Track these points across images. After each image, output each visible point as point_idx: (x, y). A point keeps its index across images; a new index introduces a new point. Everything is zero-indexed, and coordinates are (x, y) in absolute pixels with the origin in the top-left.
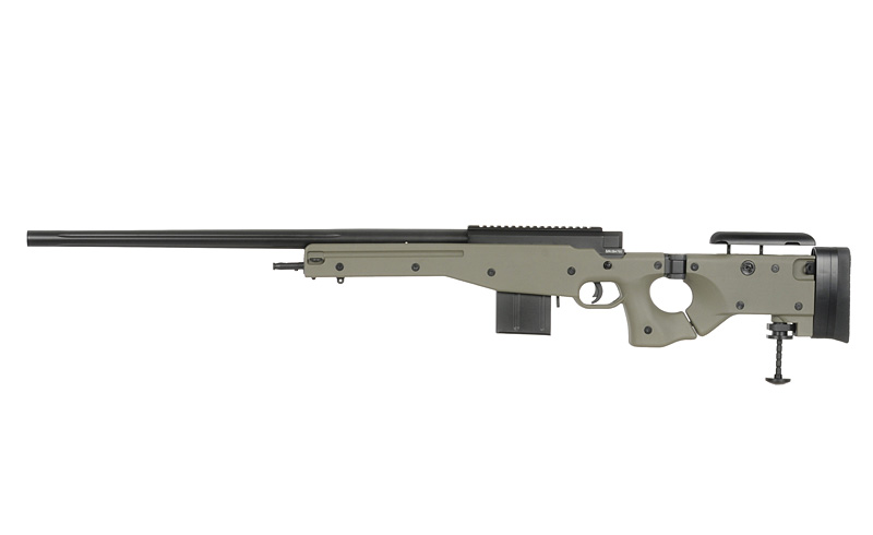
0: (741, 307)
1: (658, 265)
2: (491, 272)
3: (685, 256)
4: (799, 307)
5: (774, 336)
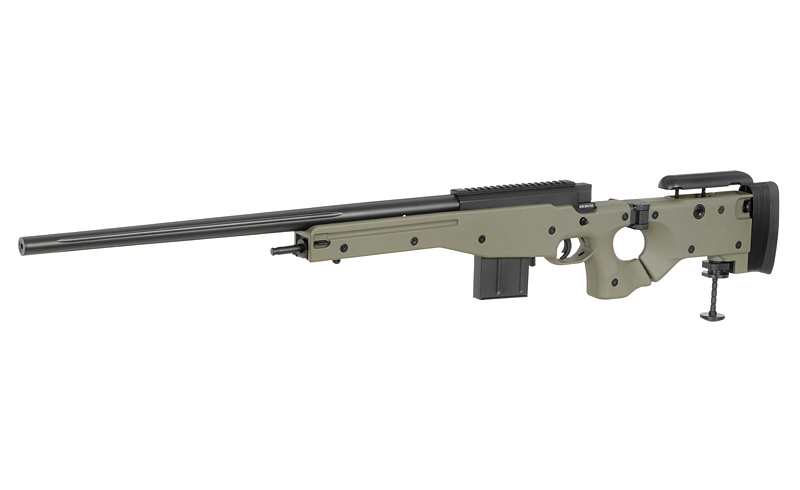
0: (691, 250)
1: (625, 216)
2: (482, 239)
3: (648, 206)
4: (739, 245)
5: (709, 274)
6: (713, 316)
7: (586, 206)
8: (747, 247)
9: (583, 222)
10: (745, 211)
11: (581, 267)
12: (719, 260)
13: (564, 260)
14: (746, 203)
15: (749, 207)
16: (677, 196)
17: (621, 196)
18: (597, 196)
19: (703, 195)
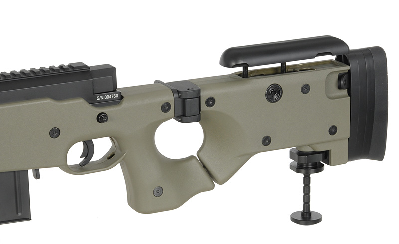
0: (267, 143)
1: (166, 107)
3: (199, 91)
4: (333, 131)
5: (299, 168)
6: (306, 217)
7: (108, 97)
8: (344, 131)
9: (101, 118)
10: (340, 87)
11: (116, 172)
12: (309, 150)
13: (85, 167)
14: (340, 77)
15: (345, 81)
16: (245, 75)
17: (168, 78)
18: (122, 82)
19: (283, 70)
